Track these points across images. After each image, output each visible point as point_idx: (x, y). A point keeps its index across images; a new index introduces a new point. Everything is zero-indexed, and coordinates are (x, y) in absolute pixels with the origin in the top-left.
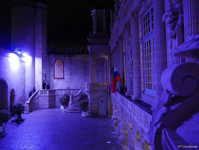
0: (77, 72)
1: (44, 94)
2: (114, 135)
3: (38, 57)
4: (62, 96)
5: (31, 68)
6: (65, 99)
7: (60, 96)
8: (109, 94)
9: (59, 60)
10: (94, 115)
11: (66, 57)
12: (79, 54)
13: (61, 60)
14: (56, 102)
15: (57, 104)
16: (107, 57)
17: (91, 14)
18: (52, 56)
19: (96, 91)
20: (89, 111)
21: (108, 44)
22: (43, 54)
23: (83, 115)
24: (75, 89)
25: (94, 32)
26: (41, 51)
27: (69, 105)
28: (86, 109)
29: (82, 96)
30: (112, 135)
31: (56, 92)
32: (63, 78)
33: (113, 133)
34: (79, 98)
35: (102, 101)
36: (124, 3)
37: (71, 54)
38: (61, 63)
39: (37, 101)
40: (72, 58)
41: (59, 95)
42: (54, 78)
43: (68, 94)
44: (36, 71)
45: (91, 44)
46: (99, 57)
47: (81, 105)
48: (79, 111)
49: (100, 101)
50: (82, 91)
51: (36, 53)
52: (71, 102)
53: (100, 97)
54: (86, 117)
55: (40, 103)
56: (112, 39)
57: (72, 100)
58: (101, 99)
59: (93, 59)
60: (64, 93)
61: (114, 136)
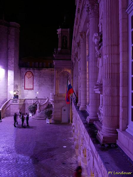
0: (44, 84)
1: (15, 102)
2: (71, 140)
3: (11, 70)
4: (31, 105)
5: (4, 79)
6: (33, 108)
7: (29, 105)
8: (70, 104)
9: (29, 73)
10: (58, 122)
11: (35, 71)
12: (47, 67)
13: (31, 73)
14: (26, 110)
15: (26, 112)
16: (69, 71)
17: (57, 33)
18: (23, 69)
19: (59, 101)
20: (53, 118)
21: (71, 60)
22: (15, 67)
23: (48, 121)
24: (43, 99)
25: (59, 49)
26: (13, 64)
27: (37, 112)
28: (50, 117)
29: (48, 105)
30: (69, 140)
31: (26, 101)
32: (33, 89)
33: (70, 138)
34: (45, 107)
35: (65, 110)
36: (76, 24)
37: (39, 68)
38: (31, 75)
39: (8, 109)
40: (41, 71)
41: (28, 103)
42: (25, 89)
43: (36, 103)
44: (8, 83)
45: (56, 60)
46: (62, 71)
47: (45, 113)
48: (44, 118)
49: (63, 110)
50: (48, 100)
51: (9, 66)
52: (38, 110)
53: (63, 106)
54: (50, 123)
55: (11, 111)
56: (73, 56)
57: (40, 109)
58: (63, 108)
59: (57, 72)
60: (33, 102)
61: (71, 142)
